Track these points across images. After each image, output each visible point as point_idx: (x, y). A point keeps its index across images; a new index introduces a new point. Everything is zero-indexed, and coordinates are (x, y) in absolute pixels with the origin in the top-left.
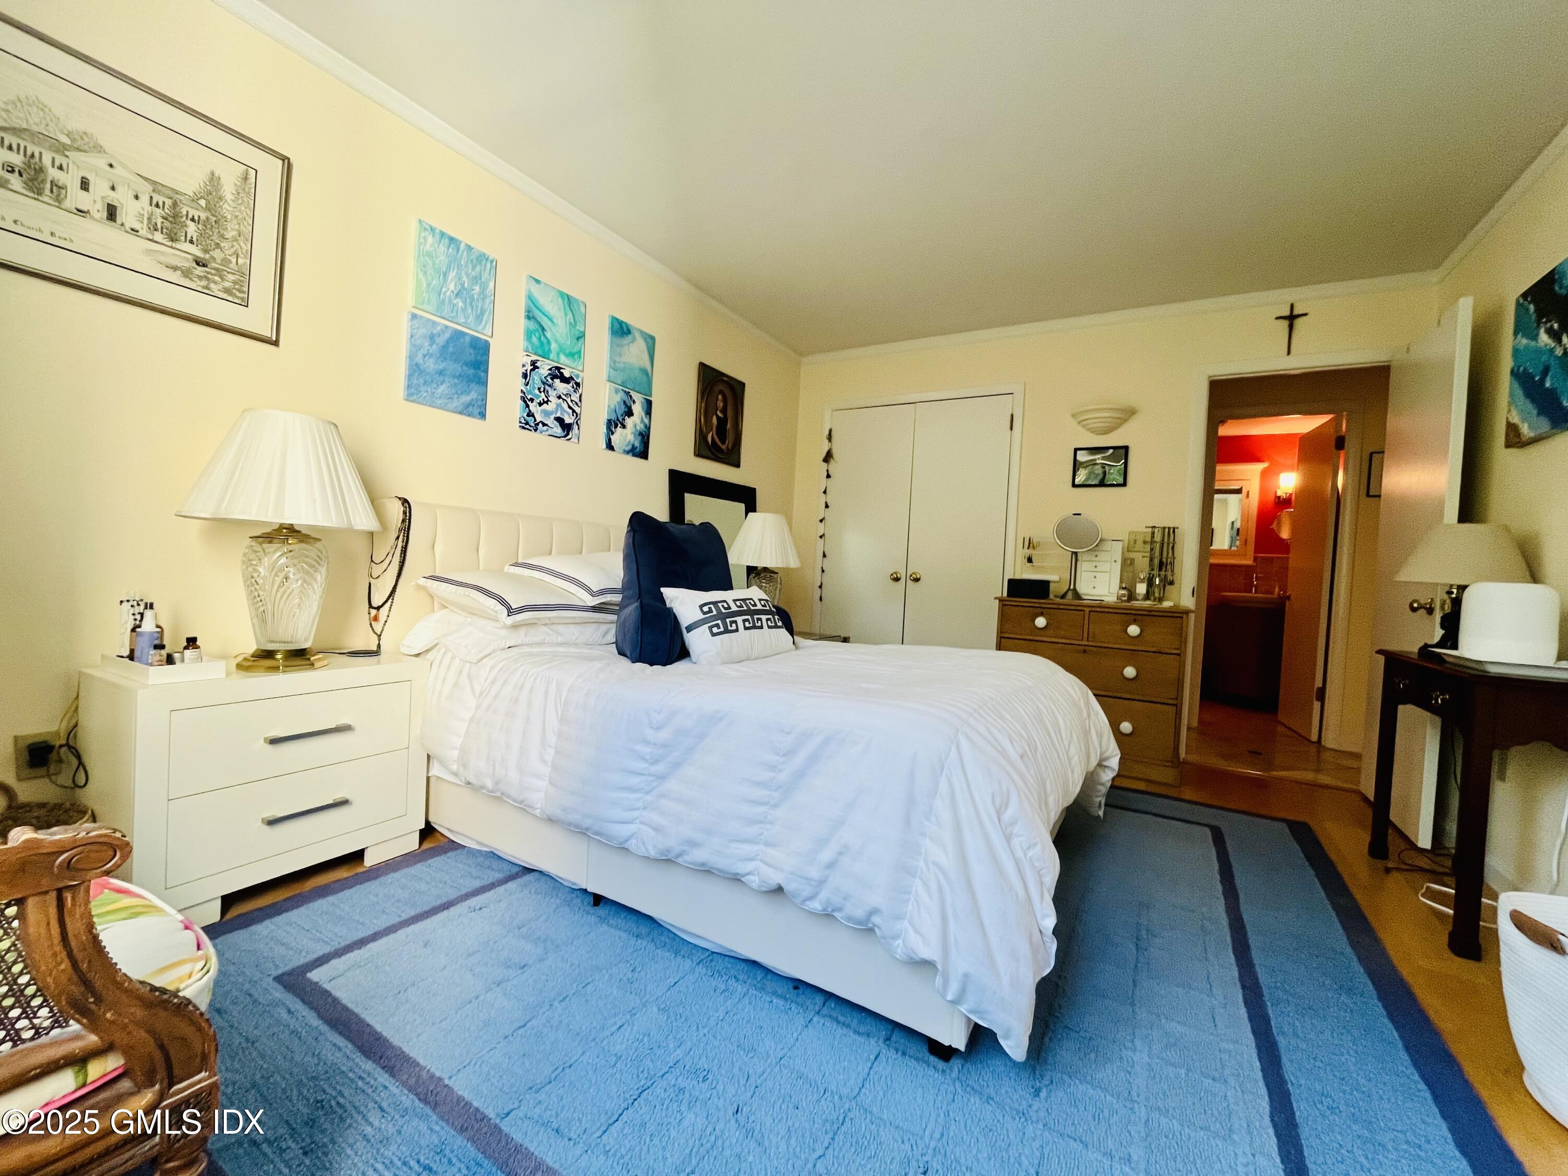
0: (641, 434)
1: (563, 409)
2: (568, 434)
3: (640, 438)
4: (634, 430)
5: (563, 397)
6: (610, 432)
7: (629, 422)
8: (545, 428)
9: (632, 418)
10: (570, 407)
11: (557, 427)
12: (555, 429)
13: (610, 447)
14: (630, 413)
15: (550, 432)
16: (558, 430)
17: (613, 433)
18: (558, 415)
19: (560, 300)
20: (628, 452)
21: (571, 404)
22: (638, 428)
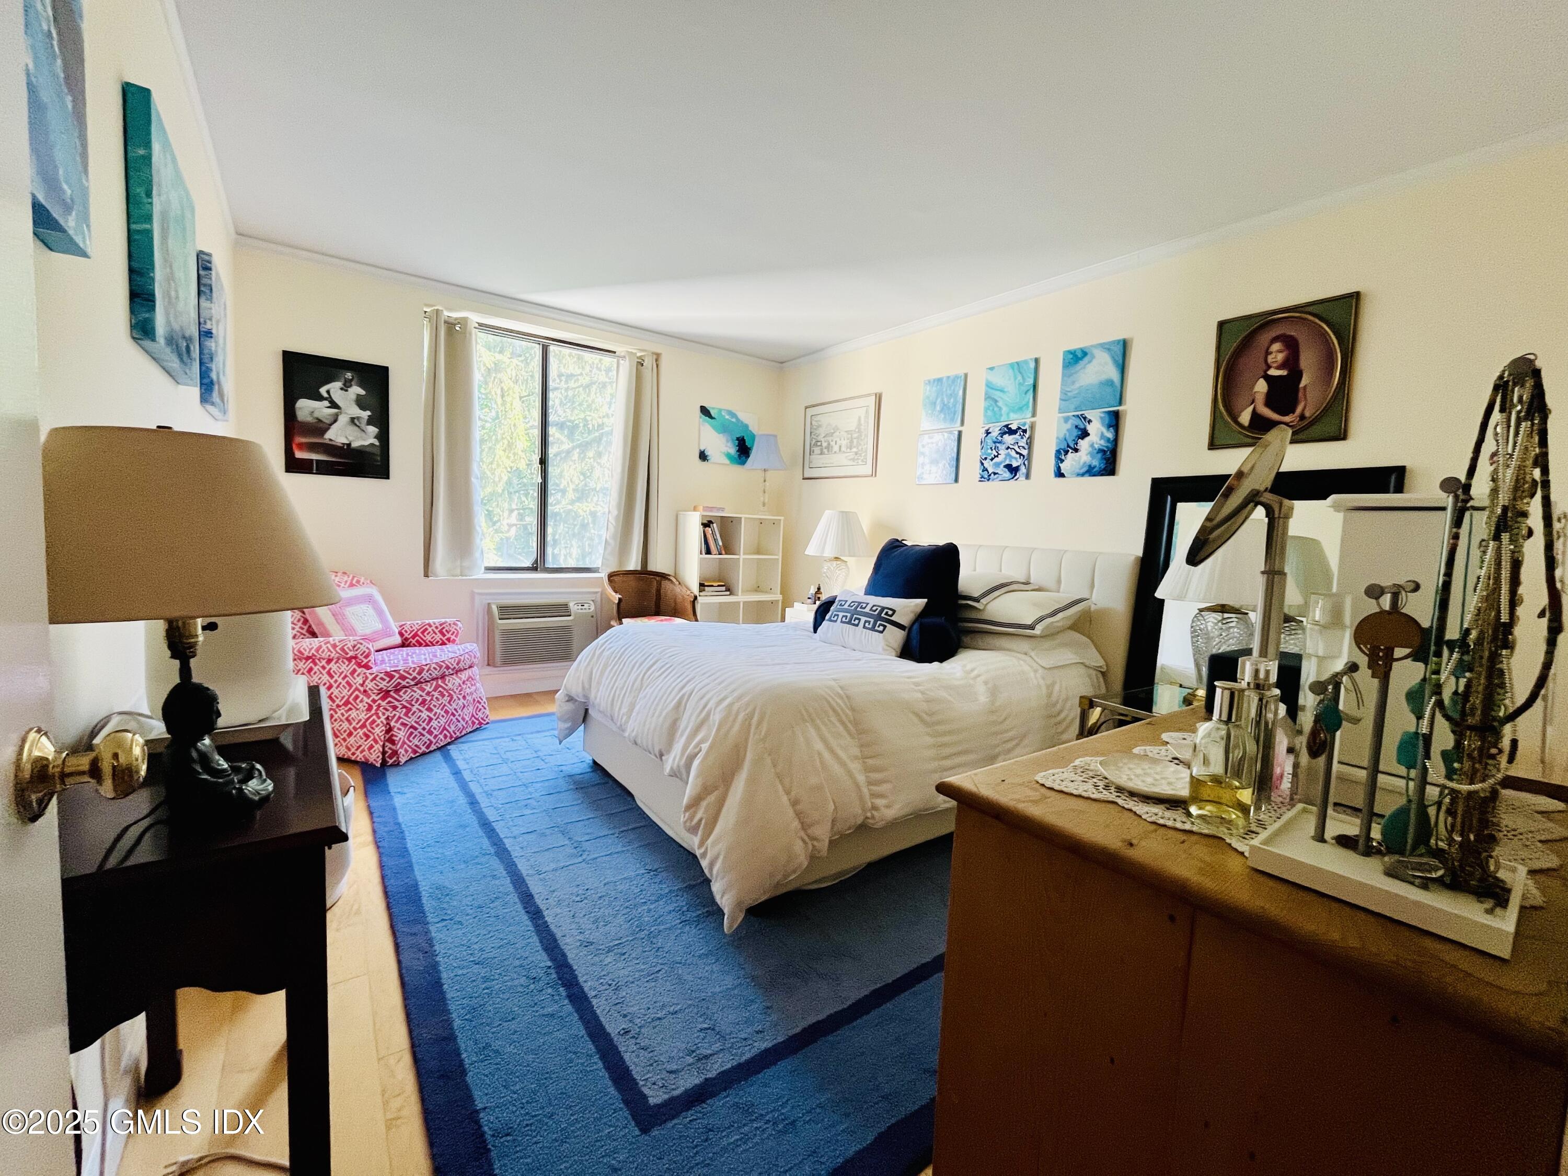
0: (1101, 451)
1: (1011, 457)
2: (1016, 475)
3: (1100, 455)
4: (1090, 449)
5: (1011, 447)
6: (1059, 460)
7: (1084, 444)
8: (996, 476)
9: (1087, 439)
10: (1017, 453)
11: (1005, 472)
12: (1005, 475)
13: (1060, 474)
14: (1084, 434)
15: (1000, 478)
16: (1007, 475)
17: (1062, 461)
18: (1007, 462)
19: (1011, 371)
20: (1083, 475)
21: (1018, 450)
22: (1096, 446)
